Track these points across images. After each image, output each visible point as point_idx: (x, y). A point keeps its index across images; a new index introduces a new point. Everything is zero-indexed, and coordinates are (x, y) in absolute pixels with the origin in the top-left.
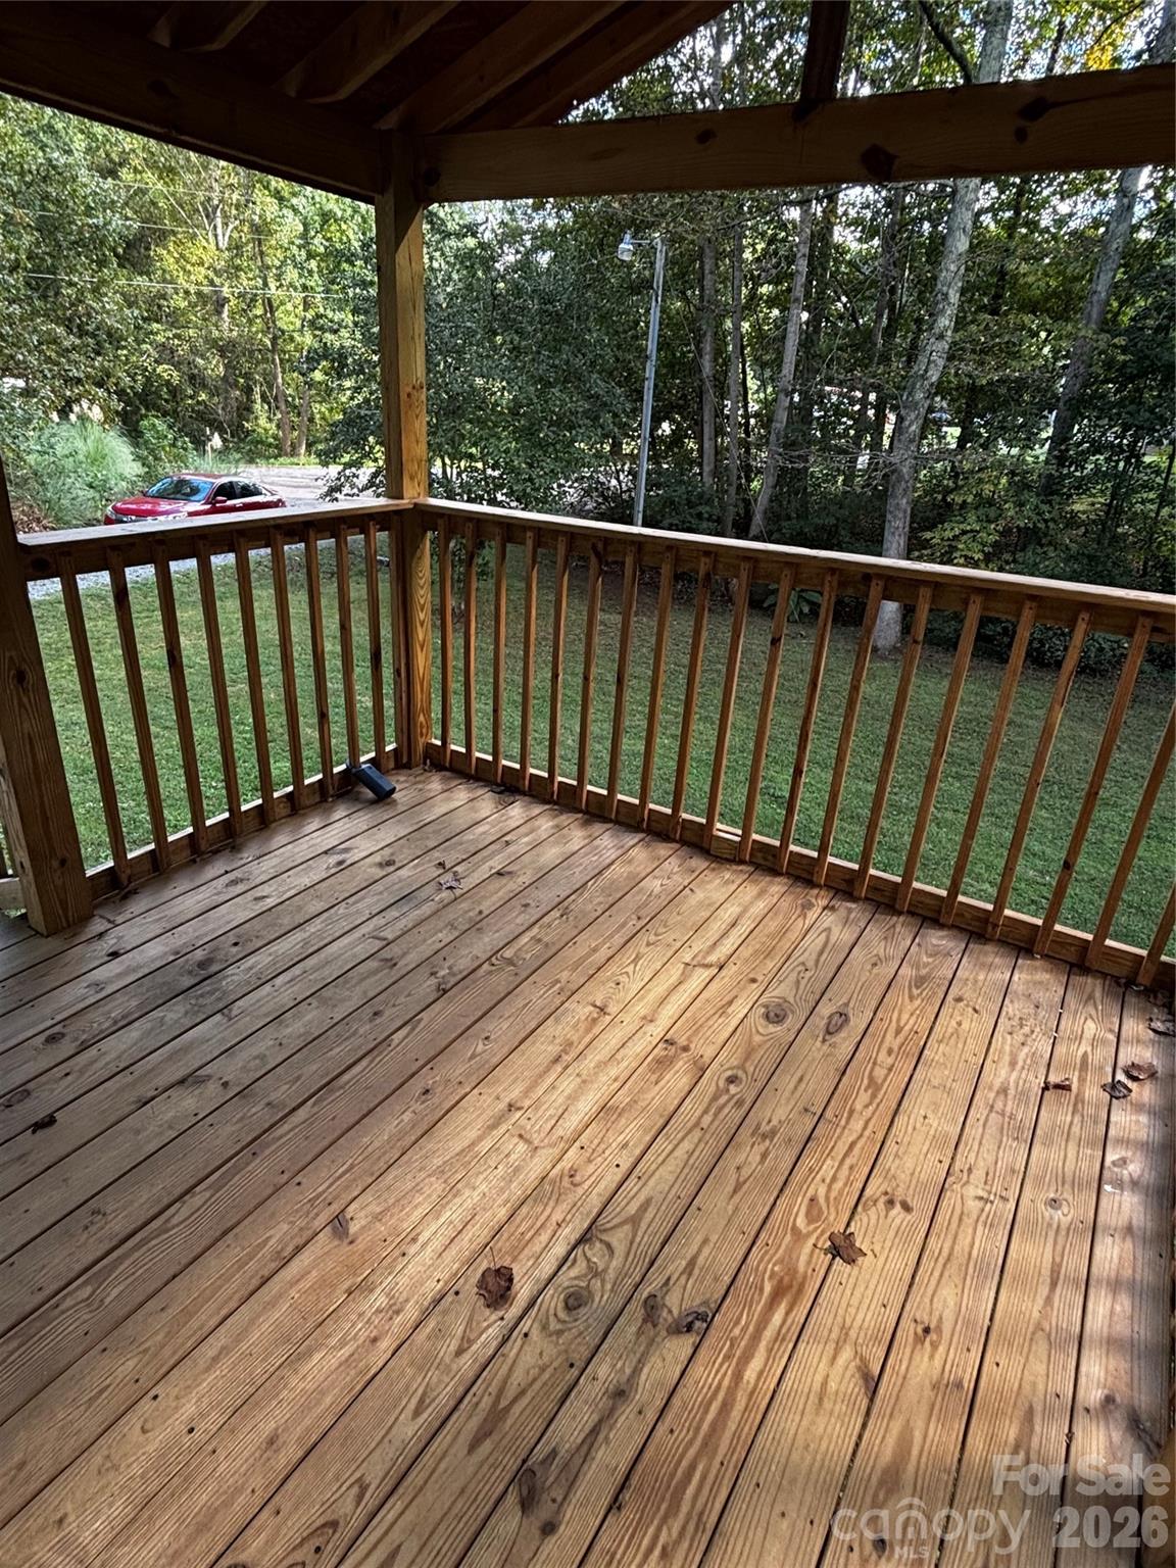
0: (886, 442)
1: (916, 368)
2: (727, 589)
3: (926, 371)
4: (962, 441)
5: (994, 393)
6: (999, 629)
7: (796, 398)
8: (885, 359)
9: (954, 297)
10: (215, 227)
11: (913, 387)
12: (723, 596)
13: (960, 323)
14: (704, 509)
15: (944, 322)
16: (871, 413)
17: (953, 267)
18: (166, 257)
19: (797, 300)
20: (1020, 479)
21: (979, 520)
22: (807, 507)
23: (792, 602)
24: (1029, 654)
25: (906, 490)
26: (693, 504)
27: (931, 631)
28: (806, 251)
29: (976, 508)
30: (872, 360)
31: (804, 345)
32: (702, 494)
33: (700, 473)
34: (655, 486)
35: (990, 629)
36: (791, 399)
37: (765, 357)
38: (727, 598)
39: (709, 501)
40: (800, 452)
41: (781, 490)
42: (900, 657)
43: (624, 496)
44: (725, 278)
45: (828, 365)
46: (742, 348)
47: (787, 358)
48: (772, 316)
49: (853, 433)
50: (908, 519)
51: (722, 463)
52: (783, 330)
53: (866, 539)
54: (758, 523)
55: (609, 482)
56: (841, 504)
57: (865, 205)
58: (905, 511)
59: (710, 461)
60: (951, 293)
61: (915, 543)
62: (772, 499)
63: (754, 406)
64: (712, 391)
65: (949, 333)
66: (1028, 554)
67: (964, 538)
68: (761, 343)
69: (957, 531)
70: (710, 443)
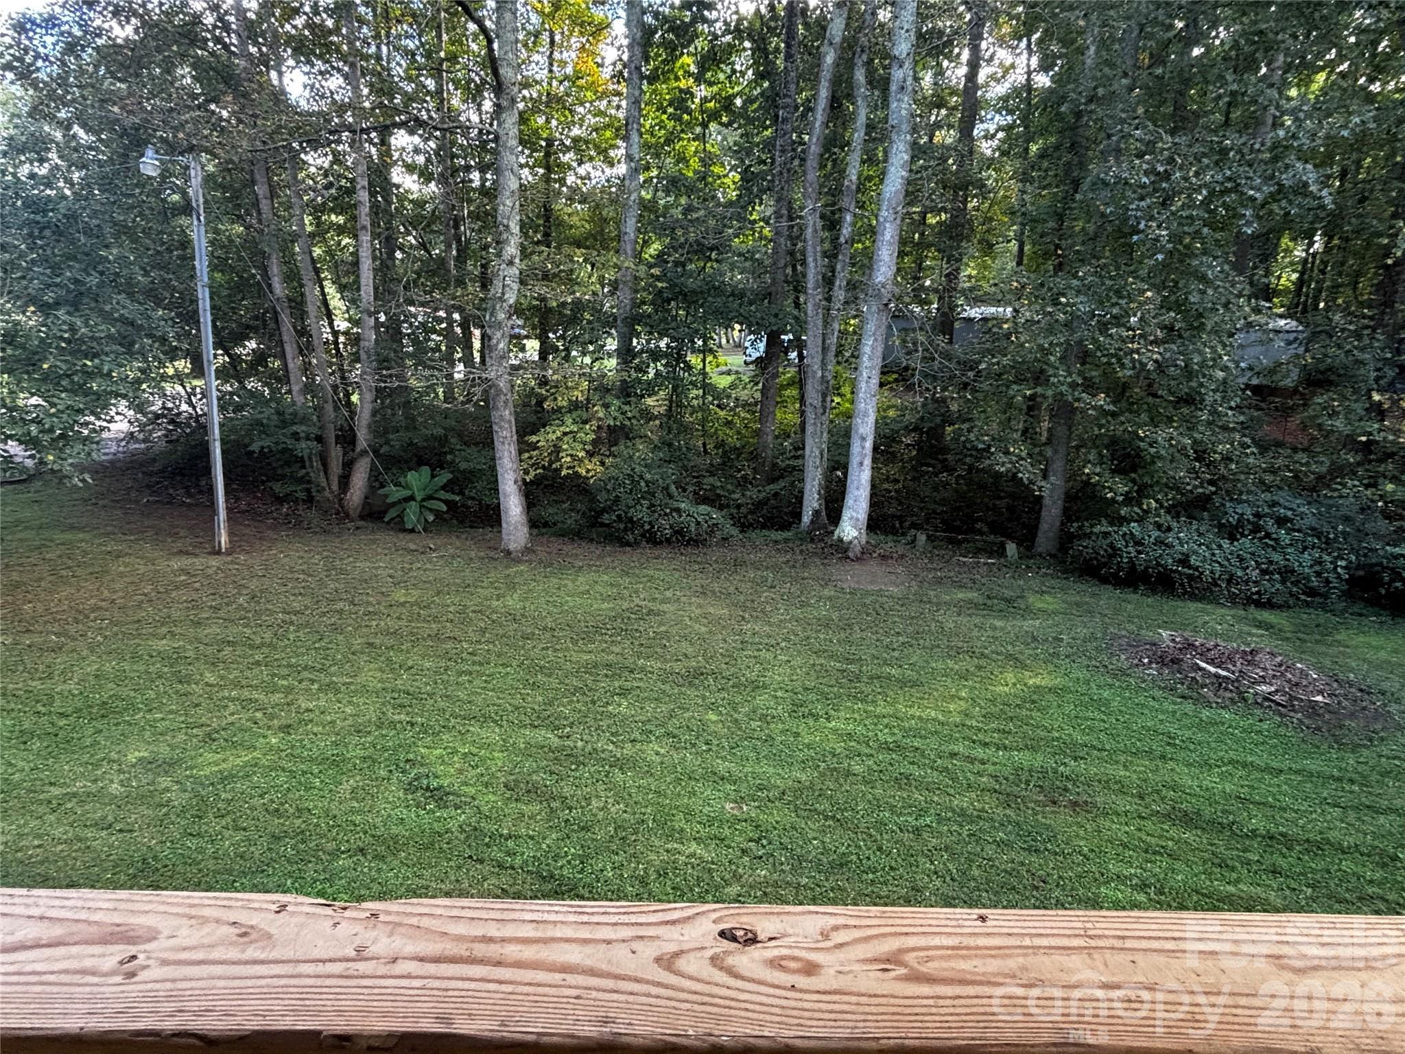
0: (477, 355)
1: (492, 291)
2: (341, 505)
3: (503, 294)
4: (543, 355)
5: (560, 313)
6: (614, 518)
7: (383, 318)
8: (460, 282)
9: (516, 229)
11: (494, 308)
12: (338, 513)
13: (525, 254)
14: (300, 428)
15: (511, 250)
16: (458, 330)
17: (508, 202)
19: (364, 228)
20: (601, 388)
21: (575, 422)
22: (413, 419)
23: (414, 514)
24: (643, 536)
25: (506, 402)
26: (284, 424)
27: (555, 524)
28: (366, 183)
29: (570, 411)
30: (448, 284)
31: (380, 270)
32: (295, 414)
33: (289, 392)
34: (239, 408)
35: (606, 518)
36: (377, 319)
37: (344, 281)
38: (343, 514)
39: (304, 420)
40: (393, 371)
41: (382, 403)
42: (533, 557)
43: (202, 420)
44: (289, 207)
45: (405, 287)
46: (317, 271)
47: (363, 281)
48: (343, 243)
49: (444, 348)
50: (514, 429)
51: (314, 380)
52: (355, 254)
53: (477, 444)
54: (363, 438)
55: (178, 407)
56: (446, 414)
57: (417, 151)
58: (510, 422)
59: (298, 380)
60: (512, 225)
61: (524, 447)
62: (374, 413)
63: (342, 325)
64: (288, 311)
65: (517, 261)
66: (621, 448)
67: (565, 439)
68: (336, 267)
69: (559, 434)
70: (295, 363)
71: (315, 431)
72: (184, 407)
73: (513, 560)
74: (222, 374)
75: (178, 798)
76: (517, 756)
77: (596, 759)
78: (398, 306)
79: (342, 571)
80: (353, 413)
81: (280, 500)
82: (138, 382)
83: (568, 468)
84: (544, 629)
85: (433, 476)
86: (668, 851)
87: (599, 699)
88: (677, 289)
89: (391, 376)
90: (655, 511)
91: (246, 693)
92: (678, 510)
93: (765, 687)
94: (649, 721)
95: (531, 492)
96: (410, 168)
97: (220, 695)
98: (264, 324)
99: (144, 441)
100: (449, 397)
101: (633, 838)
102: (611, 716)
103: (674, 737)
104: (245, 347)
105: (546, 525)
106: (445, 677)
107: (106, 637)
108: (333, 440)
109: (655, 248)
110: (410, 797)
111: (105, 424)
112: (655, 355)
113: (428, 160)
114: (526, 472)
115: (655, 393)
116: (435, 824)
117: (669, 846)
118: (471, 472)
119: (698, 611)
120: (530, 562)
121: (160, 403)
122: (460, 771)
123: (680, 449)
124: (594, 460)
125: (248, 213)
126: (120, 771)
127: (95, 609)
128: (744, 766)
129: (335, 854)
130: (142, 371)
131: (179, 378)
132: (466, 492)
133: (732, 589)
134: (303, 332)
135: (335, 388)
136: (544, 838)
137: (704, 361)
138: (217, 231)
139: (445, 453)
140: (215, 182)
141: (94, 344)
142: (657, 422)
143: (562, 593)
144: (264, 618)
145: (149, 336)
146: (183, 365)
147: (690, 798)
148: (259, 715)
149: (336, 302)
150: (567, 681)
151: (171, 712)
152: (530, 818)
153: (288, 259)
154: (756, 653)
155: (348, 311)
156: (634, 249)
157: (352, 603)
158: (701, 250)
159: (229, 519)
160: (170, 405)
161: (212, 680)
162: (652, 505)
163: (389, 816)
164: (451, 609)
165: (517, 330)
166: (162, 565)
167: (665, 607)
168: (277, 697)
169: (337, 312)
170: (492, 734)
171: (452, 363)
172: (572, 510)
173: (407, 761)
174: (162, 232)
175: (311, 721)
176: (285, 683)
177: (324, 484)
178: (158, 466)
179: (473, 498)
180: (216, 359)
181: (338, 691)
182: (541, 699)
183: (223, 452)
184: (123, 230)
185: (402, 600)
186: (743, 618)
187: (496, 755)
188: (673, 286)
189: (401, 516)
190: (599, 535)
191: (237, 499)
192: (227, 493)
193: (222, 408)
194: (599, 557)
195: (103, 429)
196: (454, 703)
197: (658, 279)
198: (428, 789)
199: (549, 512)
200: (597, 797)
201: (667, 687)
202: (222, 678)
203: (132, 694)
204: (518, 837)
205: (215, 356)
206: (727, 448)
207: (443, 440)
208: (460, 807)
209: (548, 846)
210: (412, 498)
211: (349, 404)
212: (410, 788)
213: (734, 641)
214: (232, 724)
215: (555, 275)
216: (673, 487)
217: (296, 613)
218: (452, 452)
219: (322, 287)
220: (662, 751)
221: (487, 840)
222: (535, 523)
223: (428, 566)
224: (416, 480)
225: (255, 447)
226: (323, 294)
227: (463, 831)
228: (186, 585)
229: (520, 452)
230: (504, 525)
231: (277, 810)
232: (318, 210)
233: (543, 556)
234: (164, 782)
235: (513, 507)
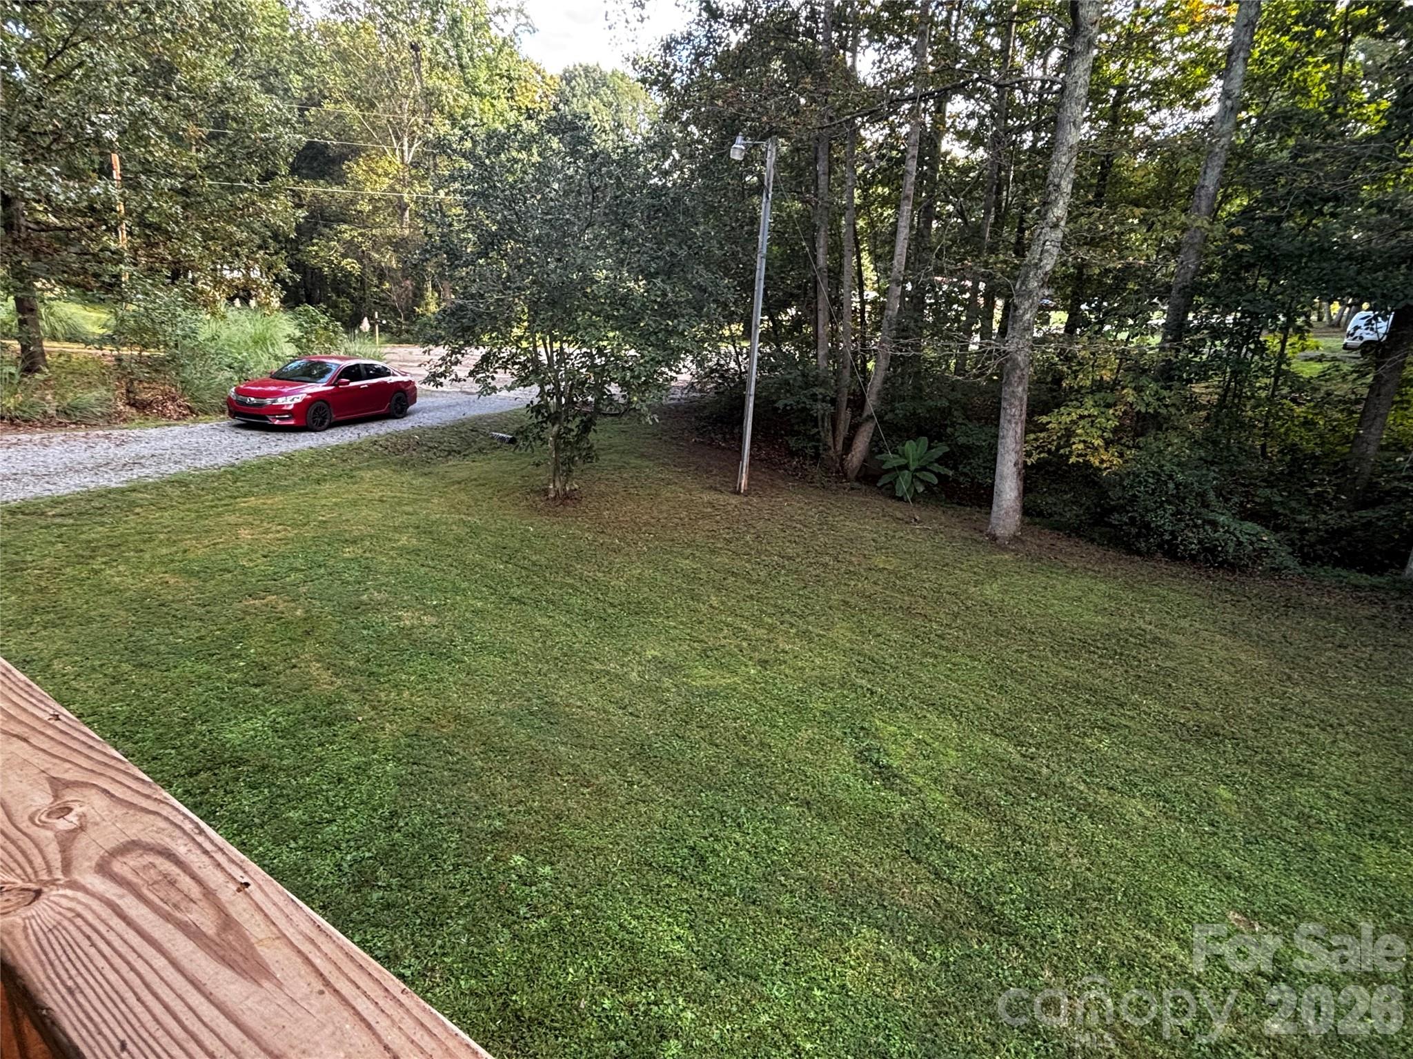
0: (996, 326)
1: (1028, 258)
2: (842, 465)
3: (1040, 260)
4: (1070, 328)
5: (1100, 282)
6: (1125, 519)
7: (909, 287)
8: (993, 250)
9: (1067, 187)
10: (402, 145)
11: (1027, 276)
12: (838, 472)
13: (1072, 218)
14: (819, 391)
15: (1059, 211)
16: (981, 301)
17: (1064, 159)
18: (357, 169)
19: (907, 197)
20: (1134, 367)
21: (1096, 405)
22: (921, 390)
23: (906, 482)
24: (1160, 546)
25: (1021, 378)
26: (807, 385)
27: (1051, 515)
28: (916, 152)
29: (1092, 392)
30: (980, 252)
31: (916, 239)
32: (817, 377)
33: (816, 356)
34: (773, 368)
35: (1115, 518)
36: (904, 288)
37: (879, 251)
38: (842, 474)
39: (824, 383)
40: (910, 341)
41: (895, 371)
42: (1020, 547)
43: (744, 376)
44: (842, 182)
45: (937, 256)
46: (857, 243)
47: (898, 250)
48: (885, 214)
49: (964, 318)
50: (1025, 407)
51: (838, 346)
52: (895, 225)
53: (979, 420)
54: (871, 403)
55: (728, 364)
56: (953, 386)
57: (971, 116)
58: (1021, 399)
59: (825, 346)
60: (1063, 184)
61: (1032, 427)
62: (886, 380)
63: (870, 294)
64: (826, 281)
65: (1063, 223)
66: (1149, 440)
67: (1082, 423)
68: (875, 238)
69: (1075, 417)
70: (824, 329)
71: (831, 393)
72: (733, 365)
73: (999, 546)
74: (765, 337)
75: (675, 701)
76: (972, 760)
77: (1061, 795)
78: (926, 275)
79: (832, 528)
80: (866, 380)
81: (792, 454)
82: (703, 340)
83: (1079, 456)
84: (1022, 629)
85: (930, 448)
86: (1137, 938)
87: (1076, 726)
88: (1265, 252)
89: (907, 345)
90: (1180, 520)
91: (738, 621)
92: (1214, 524)
93: (1311, 776)
94: (1135, 771)
95: (1030, 477)
96: (961, 135)
97: (719, 618)
98: (804, 295)
99: (701, 391)
100: (960, 369)
101: (1095, 904)
102: (1087, 750)
103: (1166, 801)
104: (786, 313)
105: (1040, 514)
106: (910, 654)
107: (649, 548)
108: (845, 404)
109: (1238, 203)
110: (859, 766)
111: (674, 375)
112: (1217, 332)
113: (981, 123)
114: (1029, 454)
115: (1206, 378)
116: (879, 804)
117: (1141, 934)
118: (969, 448)
119: (1223, 653)
120: (1017, 552)
121: (715, 360)
122: (911, 757)
123: (1228, 447)
124: (1111, 450)
125: (808, 191)
126: (639, 663)
127: (647, 524)
128: (1264, 872)
129: (785, 798)
130: (707, 331)
131: (733, 339)
132: (961, 467)
133: (1277, 636)
134: (836, 301)
135: (855, 354)
136: (989, 863)
137: (1283, 342)
138: (780, 209)
139: (946, 426)
140: (785, 162)
141: (676, 308)
142: (1203, 413)
143: (1049, 594)
144: (763, 557)
145: (715, 301)
146: (737, 328)
147: (1177, 884)
148: (745, 644)
149: (869, 274)
150: (1039, 695)
151: (682, 623)
152: (977, 834)
153: (835, 233)
154: (1304, 729)
155: (878, 281)
156: (1210, 206)
157: (836, 559)
158: (1311, 201)
159: (751, 464)
160: (722, 362)
161: (715, 604)
162: (1179, 512)
163: (837, 778)
164: (927, 585)
165: (1046, 301)
166: (696, 496)
167: (1177, 639)
168: (761, 632)
169: (868, 283)
170: (950, 728)
171: (969, 334)
172: (1073, 503)
173: (862, 728)
174: (739, 211)
175: (785, 662)
176: (770, 621)
177: (830, 443)
178: (707, 412)
179: (966, 475)
180: (762, 323)
181: (811, 641)
182: (1007, 706)
183: (755, 406)
184: (711, 209)
185: (881, 566)
186: (1289, 678)
187: (951, 752)
188: (1258, 248)
189: (892, 484)
190: (1101, 535)
191: (760, 449)
192: (752, 442)
193: (760, 368)
194: (1101, 562)
195: (673, 378)
196: (916, 683)
197: (1239, 240)
198: (877, 764)
199: (1045, 501)
200: (1057, 839)
201: (1165, 737)
202: (723, 603)
203: (658, 600)
204: (961, 850)
205: (762, 321)
206: (1300, 455)
207: (946, 413)
208: (905, 795)
209: (992, 873)
210: (906, 467)
211: (864, 370)
212: (862, 757)
213: (1273, 705)
214: (724, 646)
215: (1105, 238)
216: (1212, 496)
217: (789, 558)
218: (953, 425)
219: (859, 258)
220: (1148, 813)
221: (927, 840)
222: (1028, 511)
223: (910, 536)
224: (914, 450)
225: (780, 404)
226: (860, 265)
227: (904, 821)
228: (710, 516)
229: (1027, 432)
230: (995, 508)
231: (745, 737)
232: (867, 184)
233: (1034, 549)
234: (667, 682)
235: (1008, 490)
